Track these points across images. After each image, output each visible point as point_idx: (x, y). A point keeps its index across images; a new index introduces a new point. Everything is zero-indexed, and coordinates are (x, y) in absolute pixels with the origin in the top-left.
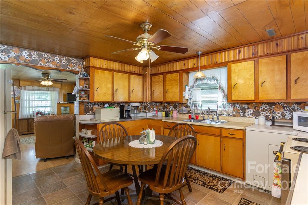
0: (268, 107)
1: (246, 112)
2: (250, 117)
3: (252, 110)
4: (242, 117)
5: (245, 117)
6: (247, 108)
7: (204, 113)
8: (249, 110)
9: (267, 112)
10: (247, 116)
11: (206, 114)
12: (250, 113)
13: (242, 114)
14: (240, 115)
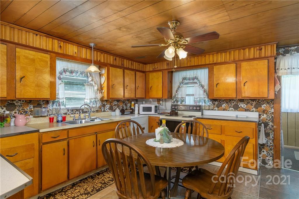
0: (117, 103)
1: (106, 107)
2: (108, 111)
3: (109, 106)
4: (103, 112)
5: (105, 111)
6: (106, 104)
7: (68, 113)
8: (107, 106)
9: (116, 106)
10: (106, 111)
11: (70, 113)
12: (108, 108)
13: (103, 109)
14: (102, 110)
